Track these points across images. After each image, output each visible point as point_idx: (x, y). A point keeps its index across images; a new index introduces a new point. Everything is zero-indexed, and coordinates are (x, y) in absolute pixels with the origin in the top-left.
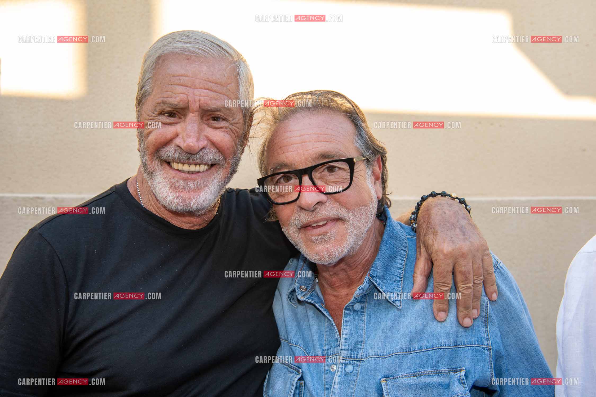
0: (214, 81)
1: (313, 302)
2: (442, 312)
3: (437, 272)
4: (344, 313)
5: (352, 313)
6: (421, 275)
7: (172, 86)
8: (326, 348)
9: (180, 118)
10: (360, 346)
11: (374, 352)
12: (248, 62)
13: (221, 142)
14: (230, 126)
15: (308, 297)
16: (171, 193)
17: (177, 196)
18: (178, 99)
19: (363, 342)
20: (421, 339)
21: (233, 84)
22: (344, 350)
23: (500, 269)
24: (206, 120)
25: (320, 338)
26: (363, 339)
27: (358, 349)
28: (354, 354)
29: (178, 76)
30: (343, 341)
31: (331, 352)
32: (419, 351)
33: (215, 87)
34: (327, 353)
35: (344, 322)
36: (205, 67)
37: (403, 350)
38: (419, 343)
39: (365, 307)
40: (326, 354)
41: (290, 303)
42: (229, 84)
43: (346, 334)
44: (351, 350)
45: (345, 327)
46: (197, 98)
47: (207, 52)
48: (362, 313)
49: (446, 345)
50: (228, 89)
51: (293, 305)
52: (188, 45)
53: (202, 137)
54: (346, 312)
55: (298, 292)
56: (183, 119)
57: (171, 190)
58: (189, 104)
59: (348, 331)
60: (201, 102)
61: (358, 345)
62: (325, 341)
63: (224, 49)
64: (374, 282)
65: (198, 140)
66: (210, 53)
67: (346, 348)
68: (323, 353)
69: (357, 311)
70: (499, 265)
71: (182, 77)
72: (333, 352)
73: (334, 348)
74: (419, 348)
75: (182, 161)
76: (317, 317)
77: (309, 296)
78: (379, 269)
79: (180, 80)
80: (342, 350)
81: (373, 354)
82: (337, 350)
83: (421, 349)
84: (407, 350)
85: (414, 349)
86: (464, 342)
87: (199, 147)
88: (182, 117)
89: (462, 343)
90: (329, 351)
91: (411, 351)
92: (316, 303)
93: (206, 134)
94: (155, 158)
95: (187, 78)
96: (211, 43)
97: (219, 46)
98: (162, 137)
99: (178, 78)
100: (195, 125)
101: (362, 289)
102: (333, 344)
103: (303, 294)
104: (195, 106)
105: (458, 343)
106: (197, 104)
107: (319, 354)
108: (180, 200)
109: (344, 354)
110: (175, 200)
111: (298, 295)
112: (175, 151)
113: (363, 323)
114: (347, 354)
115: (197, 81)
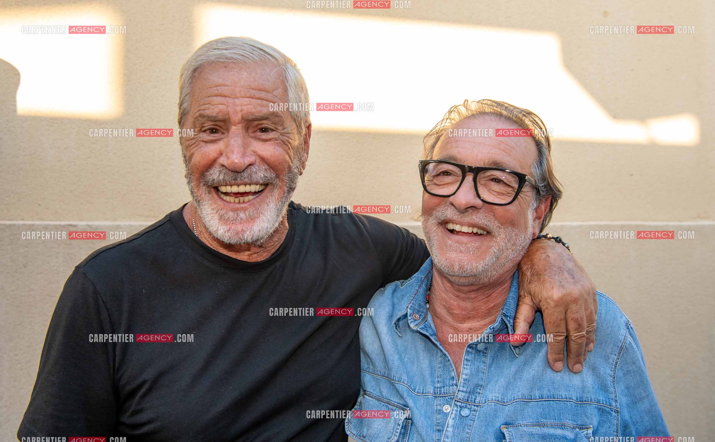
0: (256, 88)
1: (427, 334)
2: (559, 362)
3: (550, 322)
4: (466, 350)
5: (474, 352)
6: (525, 321)
7: (210, 98)
8: (439, 385)
9: (223, 133)
10: (479, 391)
11: (495, 397)
12: (299, 67)
13: (271, 156)
14: (281, 137)
15: (422, 328)
16: (221, 226)
17: (228, 229)
18: (216, 110)
19: (482, 387)
20: (541, 387)
21: (280, 90)
22: (462, 391)
23: (630, 329)
24: (252, 133)
25: (432, 374)
26: (483, 383)
27: (476, 393)
28: (472, 398)
29: (216, 86)
30: (462, 381)
31: (444, 390)
32: (540, 400)
33: (258, 94)
34: (440, 391)
35: (465, 360)
36: (245, 73)
37: (525, 397)
38: (539, 391)
39: (488, 348)
40: (438, 392)
41: (396, 330)
42: (275, 90)
43: (466, 375)
44: (470, 393)
45: (465, 366)
46: (239, 108)
47: (246, 57)
48: (484, 354)
49: (566, 398)
50: (274, 95)
51: (398, 332)
52: (225, 52)
53: (248, 152)
54: (468, 349)
55: (410, 319)
56: (226, 134)
57: (220, 223)
58: (230, 116)
59: (468, 371)
60: (244, 112)
61: (477, 389)
62: (438, 377)
63: (267, 52)
64: (507, 322)
65: (244, 155)
66: (250, 58)
67: (465, 389)
68: (435, 391)
69: (480, 351)
70: (630, 325)
71: (220, 87)
72: (448, 391)
73: (449, 386)
74: (540, 397)
75: (228, 182)
76: (429, 350)
77: (422, 326)
78: (512, 308)
79: (218, 90)
80: (460, 391)
81: (494, 399)
82: (453, 389)
83: (542, 398)
84: (529, 397)
85: (535, 397)
86: (591, 398)
87: (244, 163)
88: (225, 132)
89: (588, 399)
90: (442, 389)
91: (531, 399)
92: (431, 336)
93: (253, 149)
94: (202, 184)
95: (226, 88)
96: (251, 46)
97: (261, 49)
98: (204, 159)
99: (215, 88)
100: (238, 139)
101: (493, 328)
102: (448, 382)
103: (416, 323)
104: (237, 118)
105: (584, 399)
106: (239, 115)
107: (431, 391)
108: (232, 234)
109: (461, 395)
110: (226, 234)
111: (411, 323)
112: (220, 172)
113: (485, 366)
114: (465, 397)
115: (238, 89)
